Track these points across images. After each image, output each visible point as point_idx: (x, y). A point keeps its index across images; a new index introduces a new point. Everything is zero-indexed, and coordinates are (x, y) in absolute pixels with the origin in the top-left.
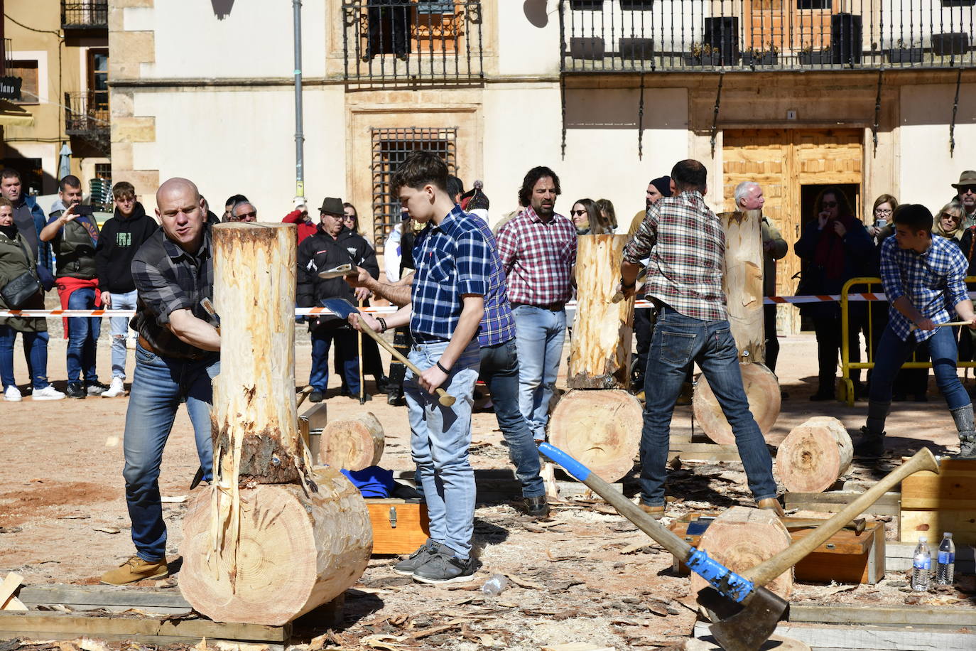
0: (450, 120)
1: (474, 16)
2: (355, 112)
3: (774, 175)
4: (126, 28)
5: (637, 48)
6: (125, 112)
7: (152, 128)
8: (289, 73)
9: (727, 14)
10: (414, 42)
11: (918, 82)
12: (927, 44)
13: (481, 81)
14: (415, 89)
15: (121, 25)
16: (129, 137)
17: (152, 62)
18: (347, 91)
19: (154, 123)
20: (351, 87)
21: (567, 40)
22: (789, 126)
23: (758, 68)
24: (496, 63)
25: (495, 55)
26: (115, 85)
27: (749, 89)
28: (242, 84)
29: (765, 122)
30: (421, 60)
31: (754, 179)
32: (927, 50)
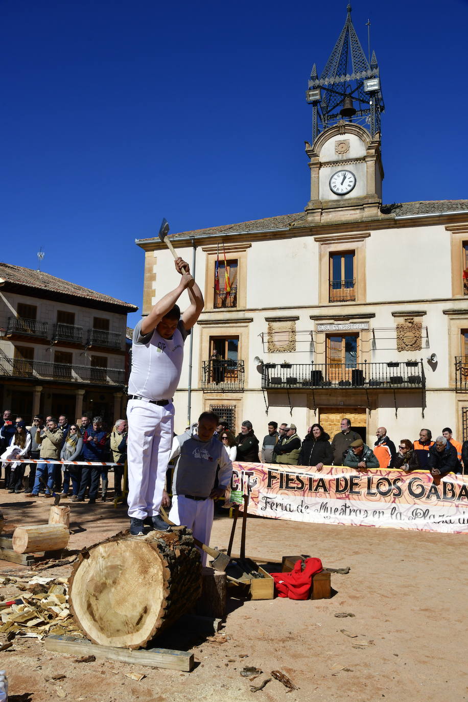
0: (234, 403)
1: (243, 371)
2: (206, 399)
3: (337, 423)
5: (292, 381)
8: (187, 387)
9: (317, 370)
10: (225, 378)
11: (385, 393)
12: (389, 380)
13: (242, 391)
14: (224, 393)
18: (204, 393)
20: (205, 392)
21: (270, 378)
22: (340, 407)
23: (324, 387)
24: (247, 385)
25: (247, 383)
27: (327, 394)
29: (334, 405)
30: (226, 384)
31: (330, 425)
32: (382, 383)
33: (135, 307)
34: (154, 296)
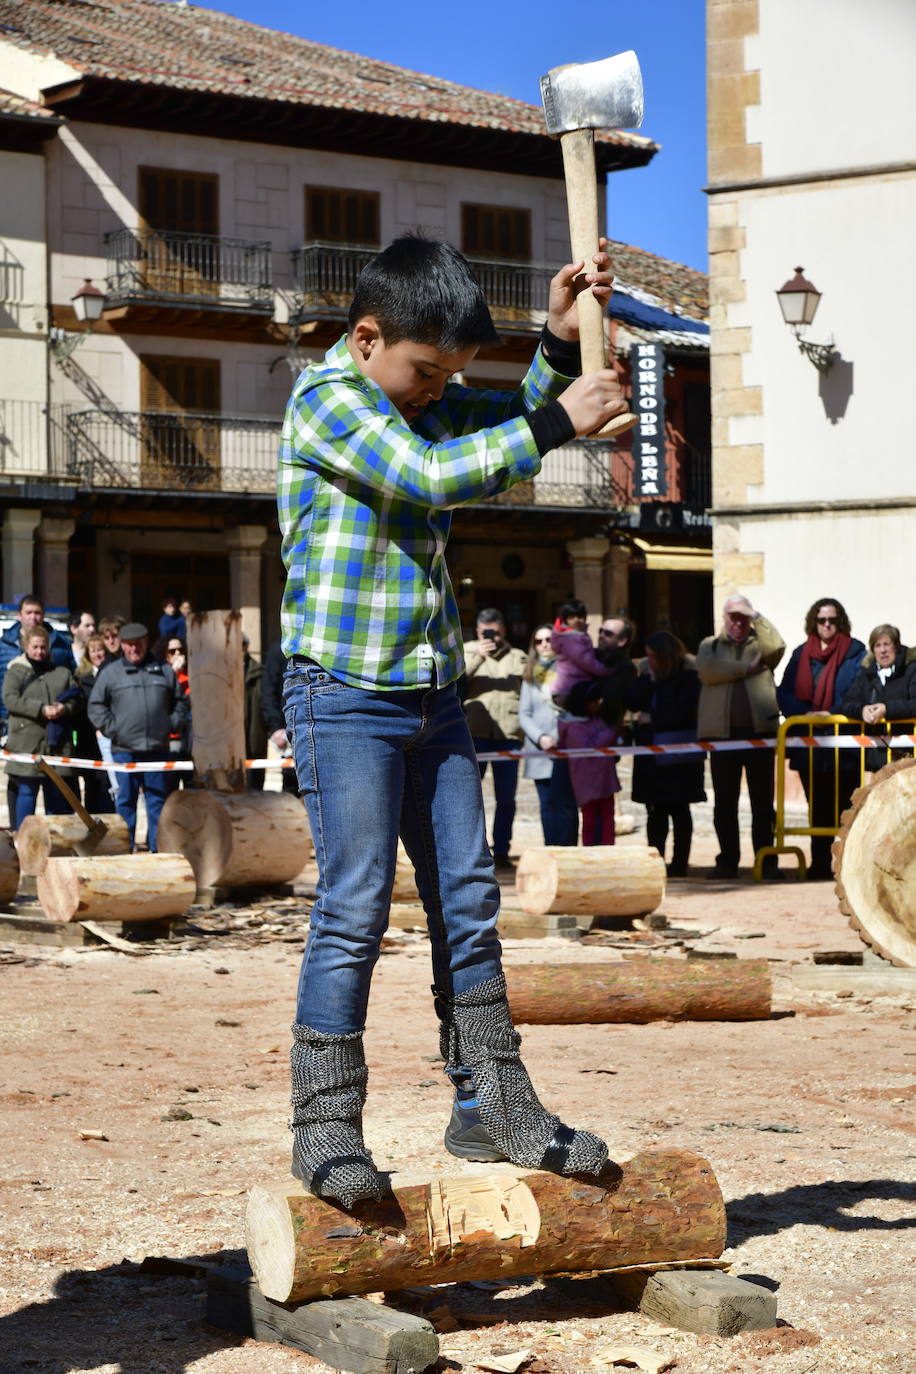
4: (733, 442)
6: (730, 547)
7: (760, 567)
15: (726, 439)
16: (734, 579)
17: (760, 484)
19: (763, 561)
26: (720, 514)
28: (865, 507)
33: (642, 141)
34: (755, 100)
